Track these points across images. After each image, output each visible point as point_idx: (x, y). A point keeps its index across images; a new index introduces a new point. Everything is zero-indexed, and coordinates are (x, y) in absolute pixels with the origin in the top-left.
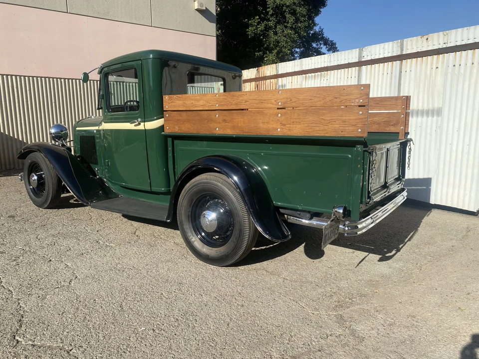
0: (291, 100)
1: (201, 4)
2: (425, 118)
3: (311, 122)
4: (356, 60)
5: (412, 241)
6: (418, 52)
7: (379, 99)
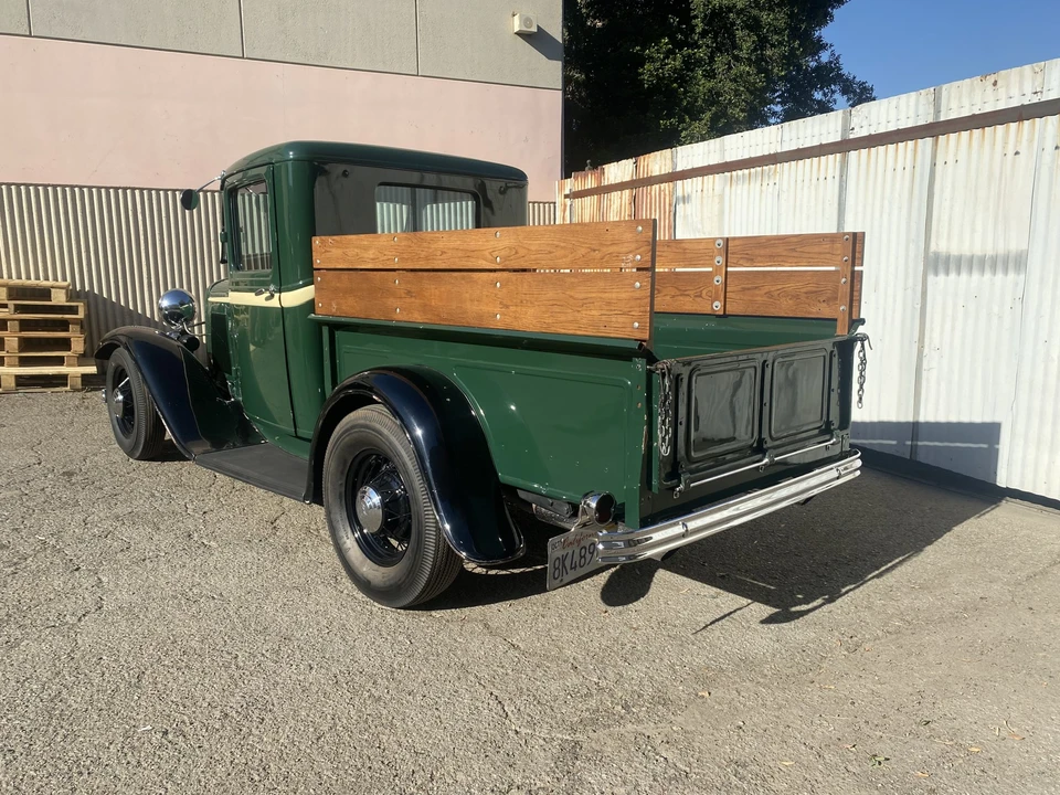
0: (516, 253)
1: (526, 21)
2: (988, 275)
3: (551, 303)
4: (836, 137)
5: (881, 579)
6: (974, 116)
7: (795, 240)
